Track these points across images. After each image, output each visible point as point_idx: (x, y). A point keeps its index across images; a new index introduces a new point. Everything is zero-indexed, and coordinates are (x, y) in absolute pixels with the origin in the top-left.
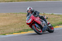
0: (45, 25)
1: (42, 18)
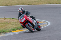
0: (36, 24)
1: (33, 17)
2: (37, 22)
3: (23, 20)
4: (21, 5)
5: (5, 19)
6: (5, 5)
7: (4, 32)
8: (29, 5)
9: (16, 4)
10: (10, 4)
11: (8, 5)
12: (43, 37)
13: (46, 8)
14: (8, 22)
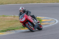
2: (38, 21)
3: (23, 20)
4: (30, 3)
5: (14, 17)
6: (14, 3)
7: (13, 30)
8: (37, 3)
9: (25, 2)
10: (19, 2)
11: (18, 3)
12: (51, 35)
13: (54, 6)
14: (17, 20)
